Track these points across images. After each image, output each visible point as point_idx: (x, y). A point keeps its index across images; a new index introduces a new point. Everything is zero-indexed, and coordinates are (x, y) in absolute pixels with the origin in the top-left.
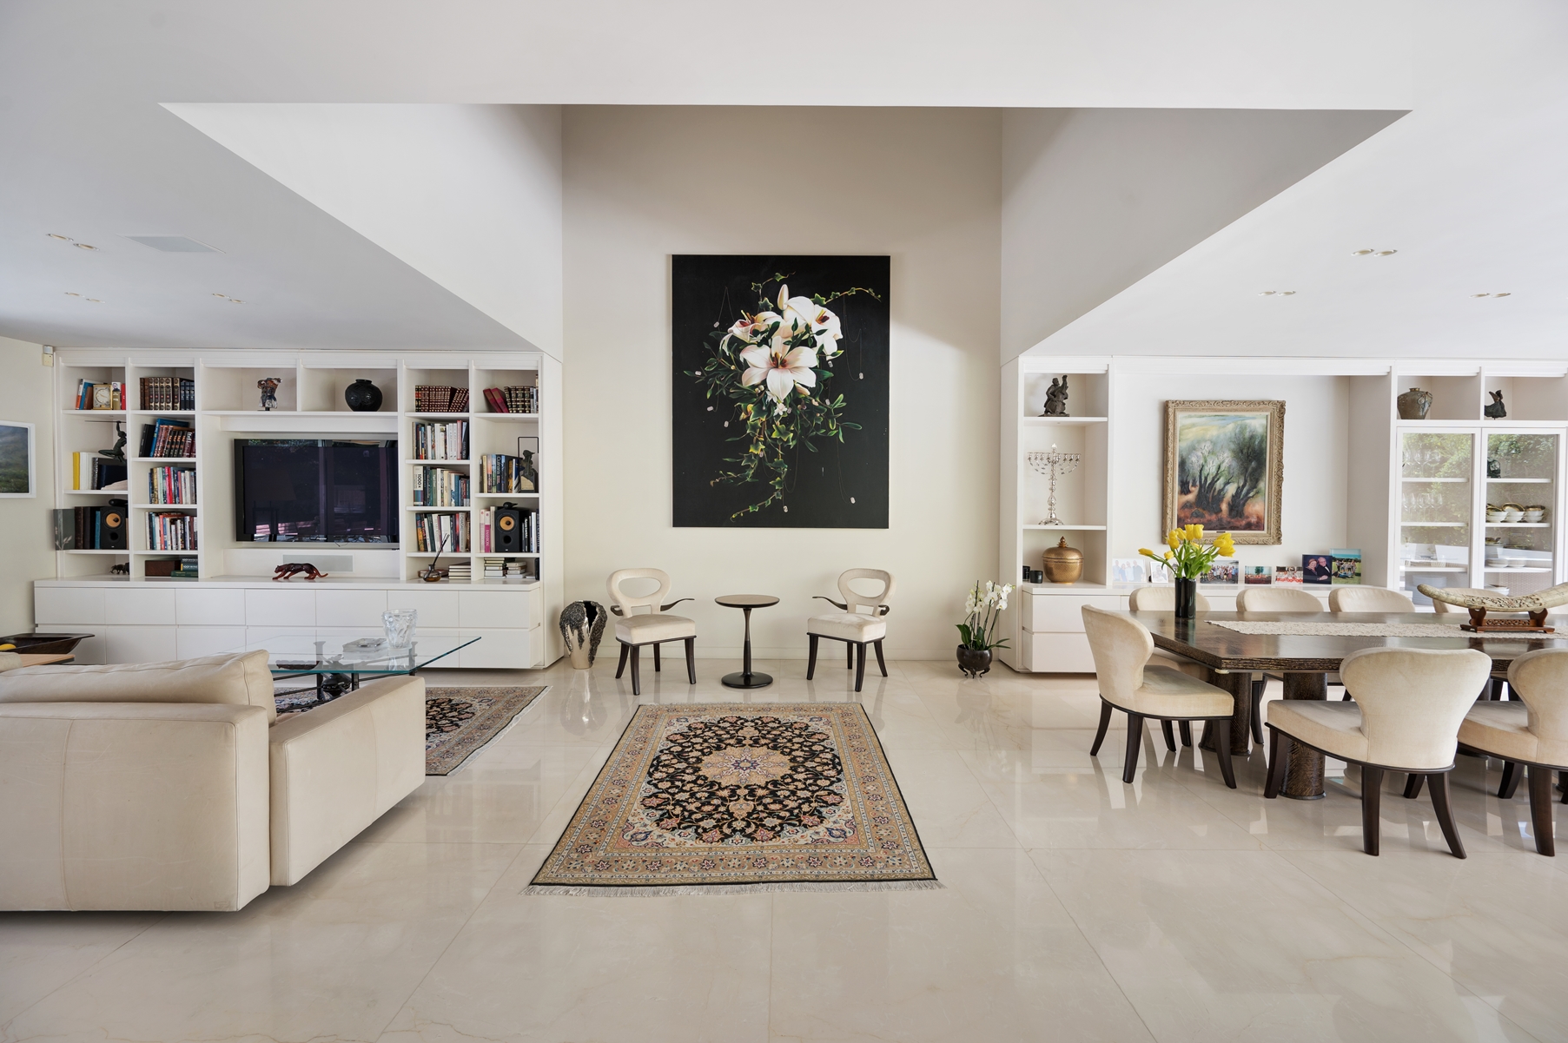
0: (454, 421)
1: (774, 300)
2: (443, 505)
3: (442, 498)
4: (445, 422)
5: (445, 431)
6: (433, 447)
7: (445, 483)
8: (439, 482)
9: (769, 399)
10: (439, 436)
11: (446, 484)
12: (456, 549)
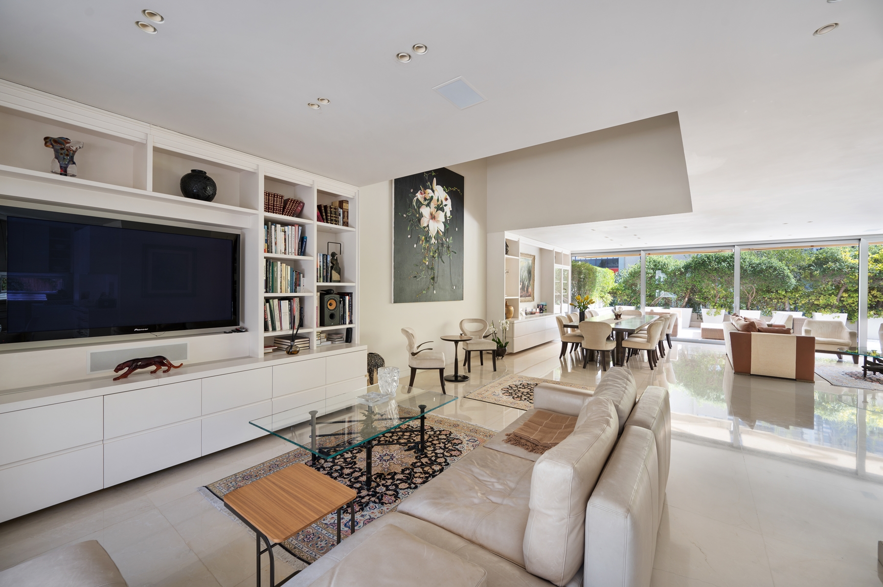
0: (292, 224)
1: (431, 184)
2: (281, 292)
3: (281, 286)
4: (284, 224)
5: (285, 232)
6: (276, 244)
7: (283, 273)
8: (279, 273)
9: (430, 235)
10: (280, 236)
11: (284, 275)
12: (292, 327)
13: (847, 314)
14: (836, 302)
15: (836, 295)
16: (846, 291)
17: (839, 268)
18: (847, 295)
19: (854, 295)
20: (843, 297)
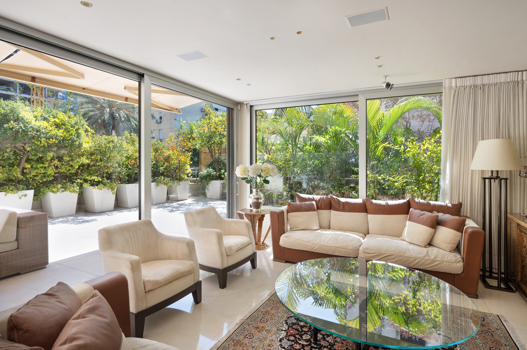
13: (33, 191)
14: (20, 176)
15: (18, 166)
16: (28, 161)
17: (23, 130)
18: (29, 166)
19: (39, 166)
20: (26, 169)
